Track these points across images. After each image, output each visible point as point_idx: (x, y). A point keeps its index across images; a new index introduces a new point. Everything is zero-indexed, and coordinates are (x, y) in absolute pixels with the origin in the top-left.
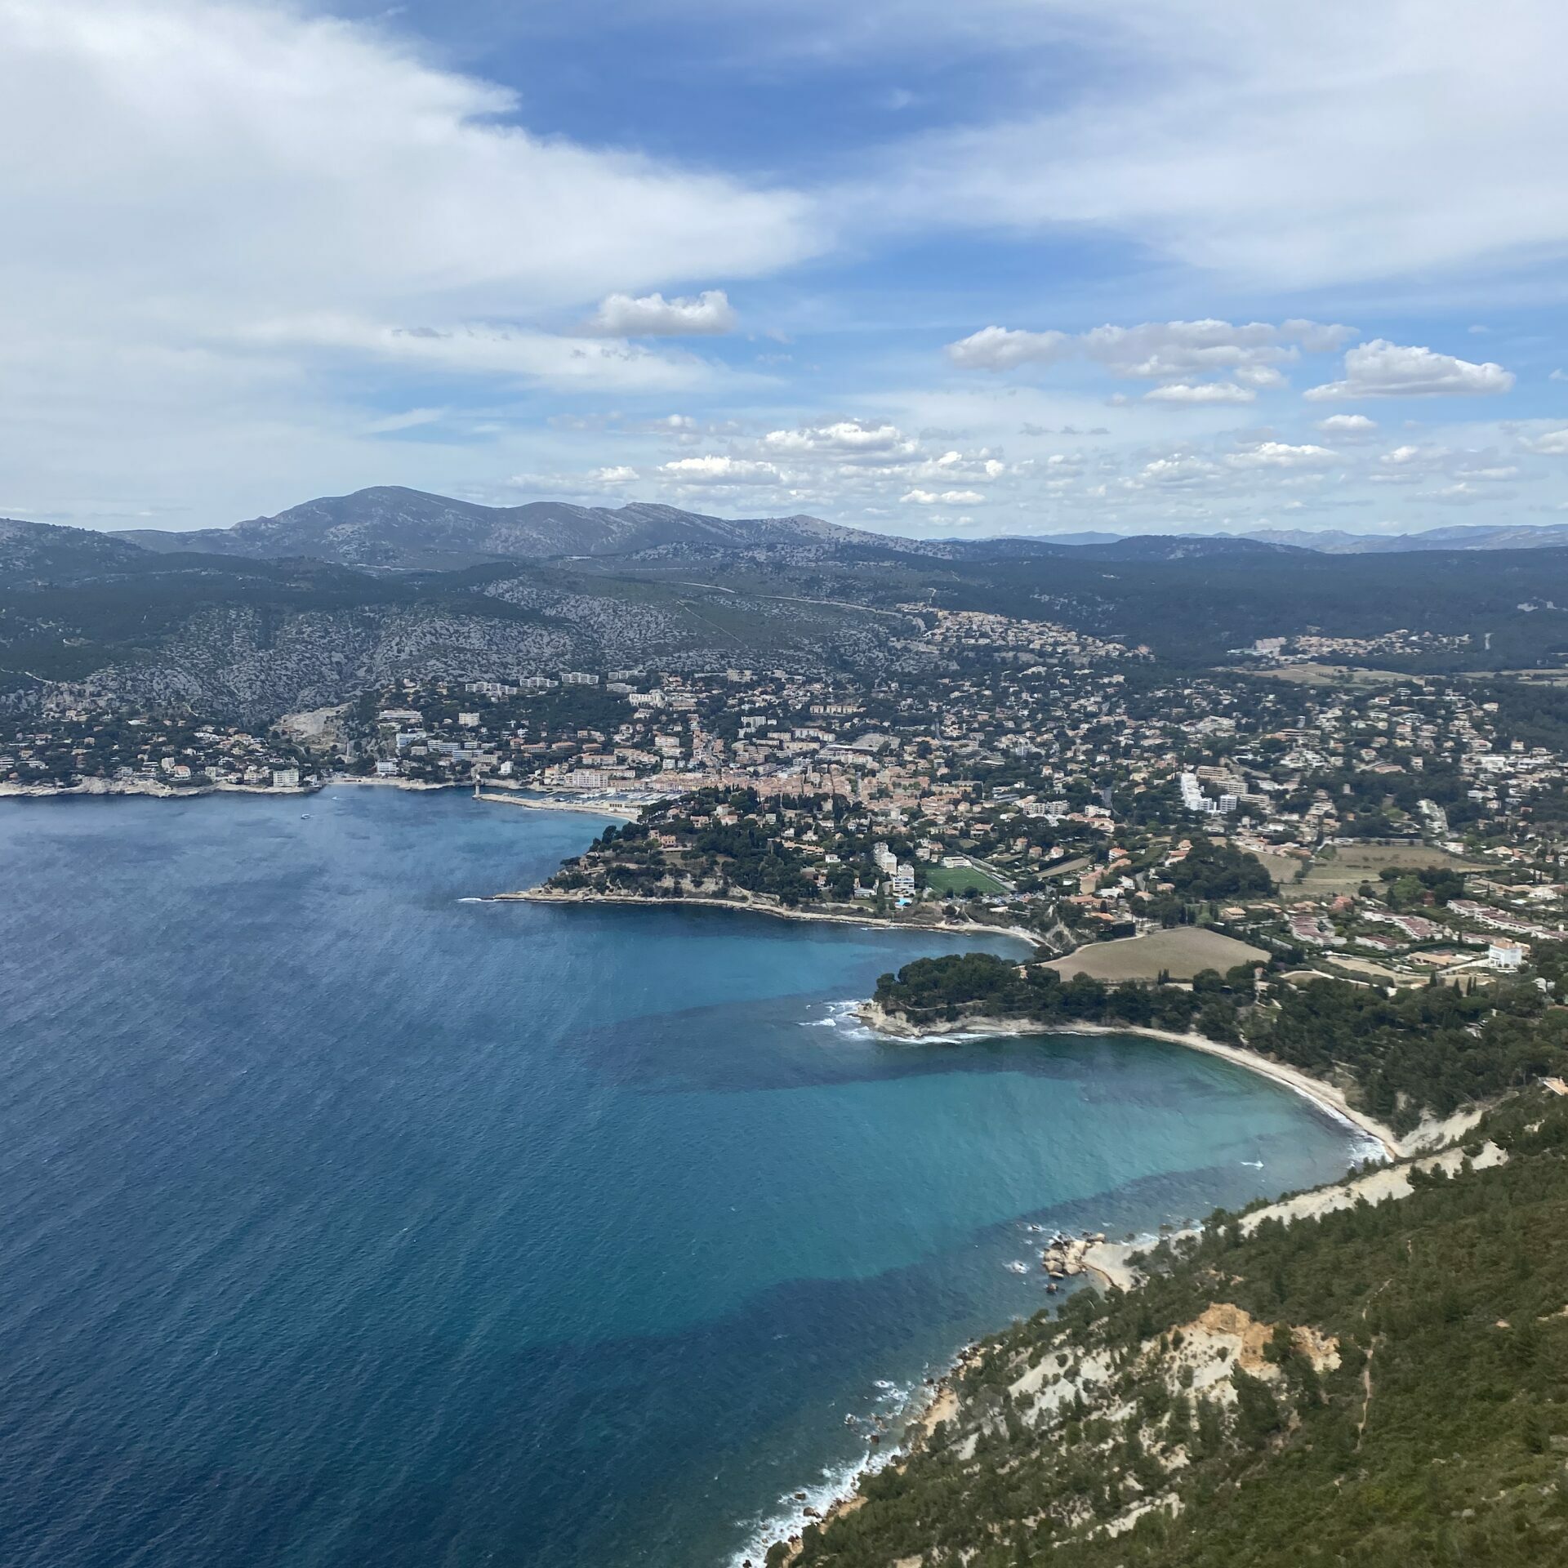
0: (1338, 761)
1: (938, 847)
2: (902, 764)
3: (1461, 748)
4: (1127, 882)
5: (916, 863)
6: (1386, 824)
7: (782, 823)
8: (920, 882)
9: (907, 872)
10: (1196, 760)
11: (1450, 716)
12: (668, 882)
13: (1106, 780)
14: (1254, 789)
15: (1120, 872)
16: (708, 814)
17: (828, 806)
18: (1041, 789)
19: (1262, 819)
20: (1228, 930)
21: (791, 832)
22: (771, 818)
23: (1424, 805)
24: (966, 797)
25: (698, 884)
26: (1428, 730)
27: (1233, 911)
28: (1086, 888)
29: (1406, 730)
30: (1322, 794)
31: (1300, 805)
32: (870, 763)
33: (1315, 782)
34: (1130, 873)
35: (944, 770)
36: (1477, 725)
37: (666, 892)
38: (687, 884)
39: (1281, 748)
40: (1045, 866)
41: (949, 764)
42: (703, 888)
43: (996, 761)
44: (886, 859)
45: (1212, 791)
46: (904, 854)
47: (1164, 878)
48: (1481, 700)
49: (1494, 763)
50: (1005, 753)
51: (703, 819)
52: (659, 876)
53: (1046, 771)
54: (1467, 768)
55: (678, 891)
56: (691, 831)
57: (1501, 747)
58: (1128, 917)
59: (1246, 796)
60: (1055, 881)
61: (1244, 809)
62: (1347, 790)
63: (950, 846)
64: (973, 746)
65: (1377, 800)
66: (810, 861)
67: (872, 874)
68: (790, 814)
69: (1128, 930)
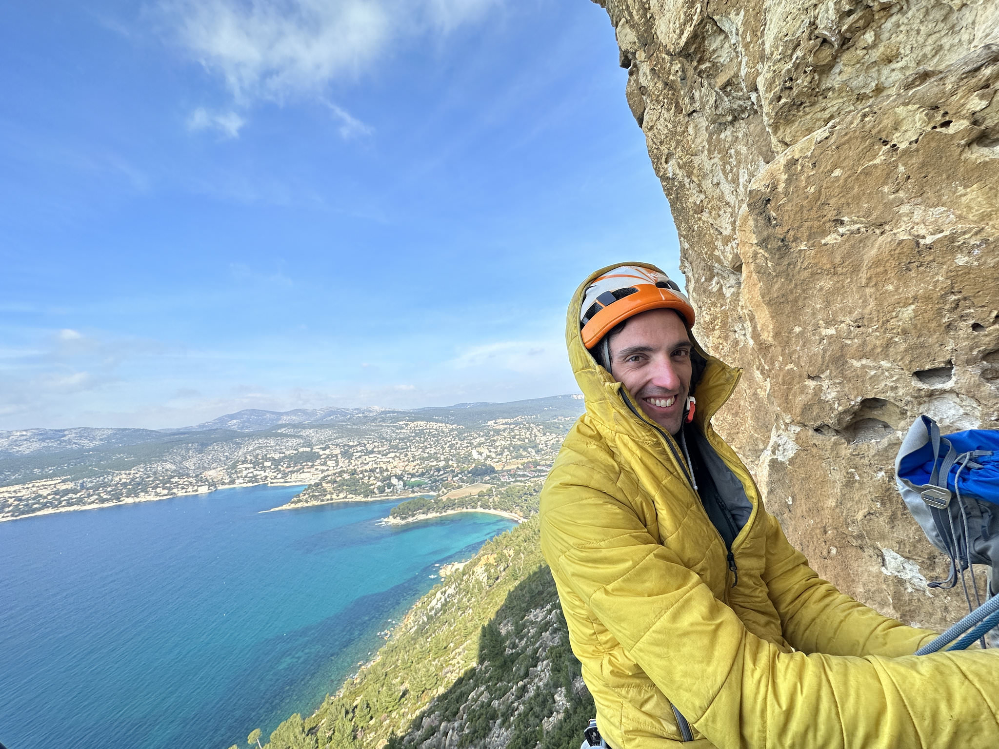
0: (509, 442)
1: (410, 476)
2: (400, 459)
3: (536, 436)
4: (460, 476)
5: (403, 481)
6: (521, 455)
7: (364, 477)
8: (405, 485)
9: (401, 483)
10: (476, 447)
11: (533, 429)
12: (328, 497)
13: (454, 456)
14: (490, 452)
15: (458, 473)
16: (341, 476)
17: (378, 470)
18: (437, 460)
19: (493, 458)
20: (486, 483)
21: (367, 478)
22: (361, 476)
23: (530, 450)
24: (418, 464)
25: (338, 496)
26: (528, 433)
27: (488, 478)
28: (450, 479)
29: (523, 434)
30: (506, 450)
31: (502, 454)
32: (391, 460)
33: (504, 448)
34: (460, 473)
35: (412, 459)
36: (539, 431)
37: (328, 500)
38: (334, 496)
39: (495, 441)
40: (438, 476)
41: (413, 457)
42: (339, 497)
43: (426, 455)
44: (394, 481)
45: (480, 454)
46: (400, 478)
47: (469, 473)
48: (538, 425)
49: (544, 438)
50: (428, 453)
51: (340, 478)
52: (325, 495)
53: (439, 456)
54: (538, 441)
55: (332, 499)
56: (335, 482)
57: (545, 434)
58: (461, 484)
59: (489, 454)
60: (442, 479)
61: (488, 457)
62: (511, 448)
63: (413, 475)
64: (419, 452)
65: (519, 450)
66: (372, 485)
67: (390, 485)
68: (366, 474)
69: (461, 487)
